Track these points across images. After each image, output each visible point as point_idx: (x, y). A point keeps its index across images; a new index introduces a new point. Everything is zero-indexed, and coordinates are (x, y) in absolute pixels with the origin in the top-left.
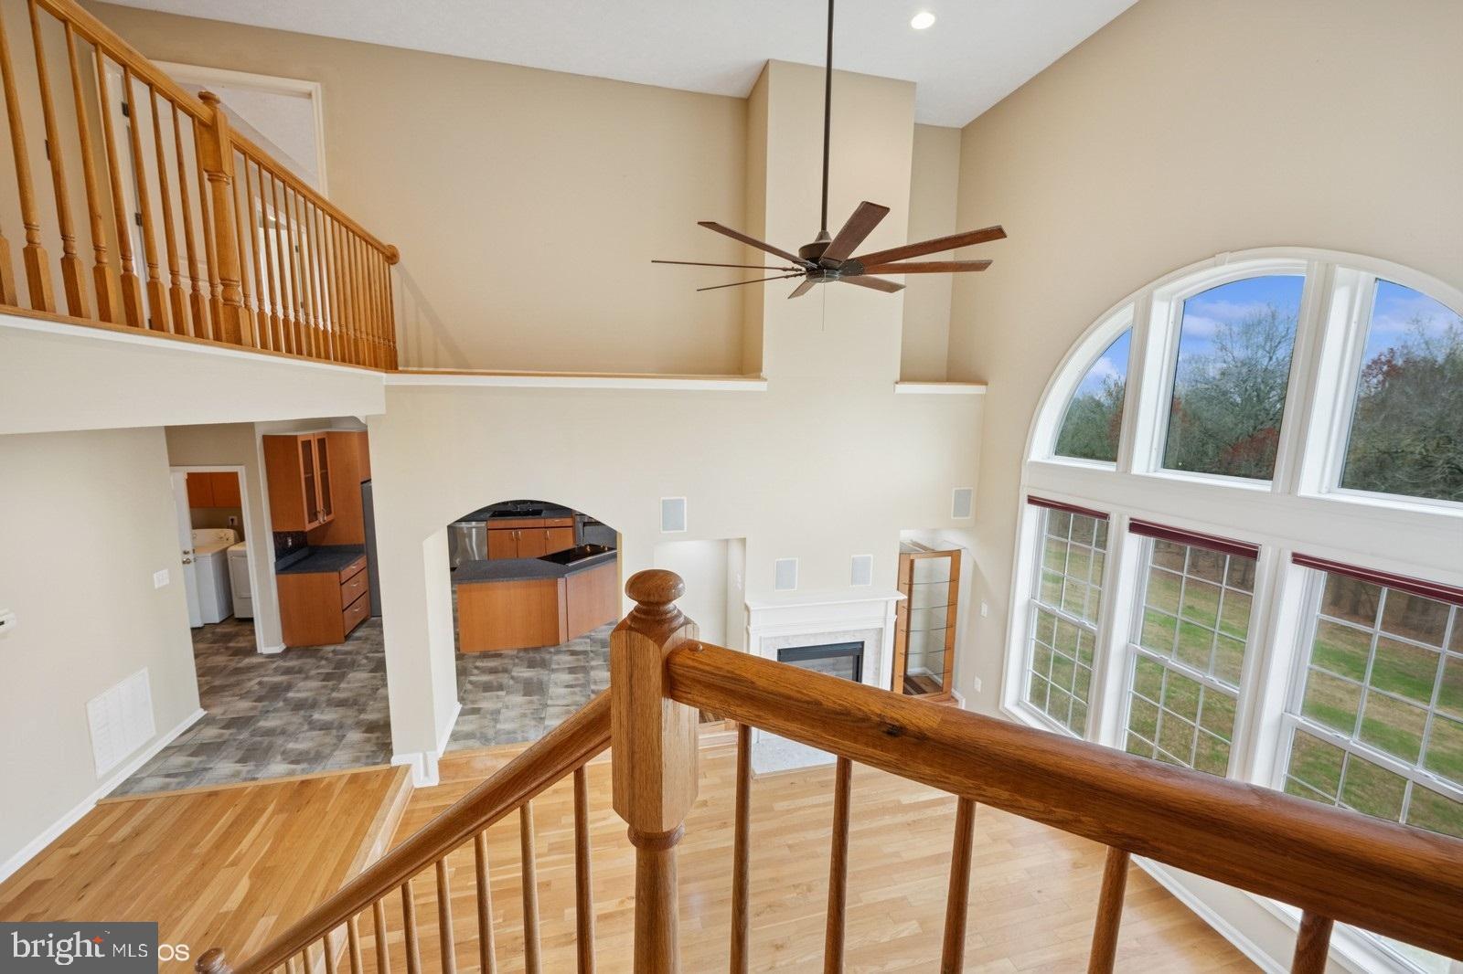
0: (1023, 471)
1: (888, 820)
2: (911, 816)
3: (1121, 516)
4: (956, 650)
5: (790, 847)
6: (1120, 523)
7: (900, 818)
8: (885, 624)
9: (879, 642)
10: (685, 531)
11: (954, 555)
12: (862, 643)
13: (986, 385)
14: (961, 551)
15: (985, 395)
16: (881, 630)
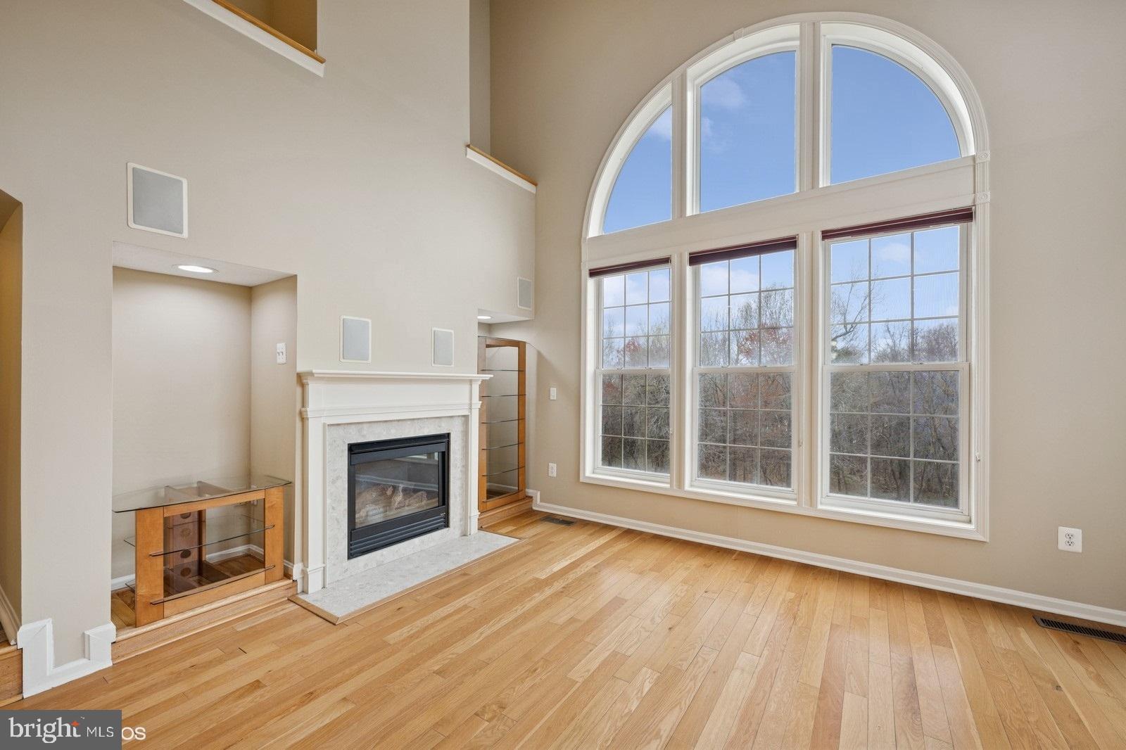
0: (582, 247)
1: (539, 597)
2: (558, 586)
3: (681, 255)
4: (526, 444)
5: (438, 673)
6: (681, 262)
7: (548, 592)
8: (471, 412)
9: (466, 433)
10: (185, 234)
11: (520, 345)
12: (449, 435)
13: (536, 185)
14: (525, 343)
15: (536, 195)
16: (466, 418)
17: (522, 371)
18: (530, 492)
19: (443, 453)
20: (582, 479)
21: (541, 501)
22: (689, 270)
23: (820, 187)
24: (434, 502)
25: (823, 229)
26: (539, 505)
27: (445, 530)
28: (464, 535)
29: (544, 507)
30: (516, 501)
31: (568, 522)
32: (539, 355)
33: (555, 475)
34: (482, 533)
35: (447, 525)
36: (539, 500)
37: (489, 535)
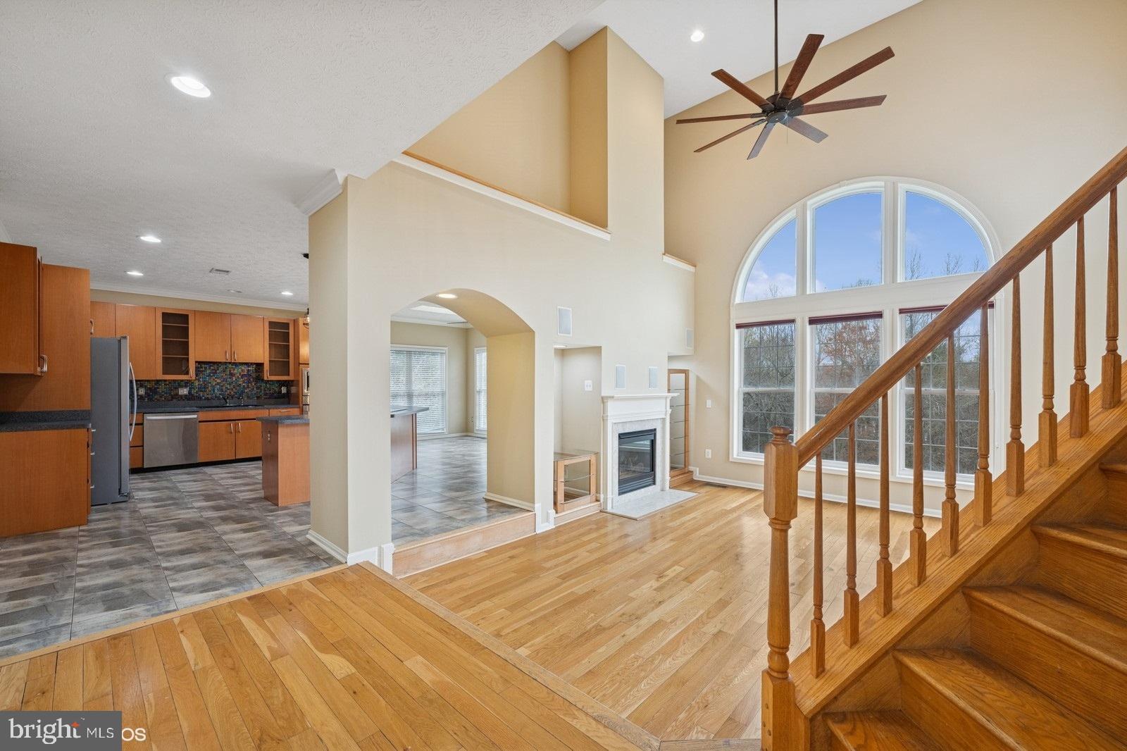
0: (731, 309)
3: (803, 318)
4: (689, 437)
6: (803, 322)
8: (665, 416)
9: (664, 429)
10: (571, 335)
11: (685, 372)
12: (655, 430)
13: (695, 266)
14: (688, 370)
15: (695, 273)
16: (664, 419)
17: (687, 389)
18: (691, 468)
19: (652, 440)
20: (731, 460)
21: (699, 474)
22: (808, 328)
23: (898, 282)
24: (648, 469)
25: (901, 308)
26: (697, 476)
27: (654, 486)
28: (662, 490)
29: (703, 478)
30: (685, 473)
31: (724, 487)
32: (698, 378)
33: (710, 456)
34: (672, 490)
35: (654, 483)
36: (698, 474)
37: (677, 492)
